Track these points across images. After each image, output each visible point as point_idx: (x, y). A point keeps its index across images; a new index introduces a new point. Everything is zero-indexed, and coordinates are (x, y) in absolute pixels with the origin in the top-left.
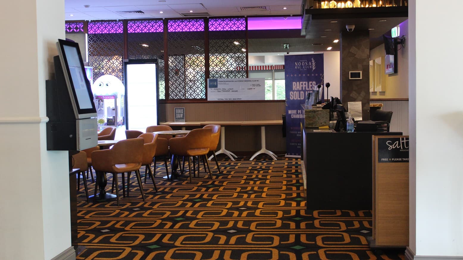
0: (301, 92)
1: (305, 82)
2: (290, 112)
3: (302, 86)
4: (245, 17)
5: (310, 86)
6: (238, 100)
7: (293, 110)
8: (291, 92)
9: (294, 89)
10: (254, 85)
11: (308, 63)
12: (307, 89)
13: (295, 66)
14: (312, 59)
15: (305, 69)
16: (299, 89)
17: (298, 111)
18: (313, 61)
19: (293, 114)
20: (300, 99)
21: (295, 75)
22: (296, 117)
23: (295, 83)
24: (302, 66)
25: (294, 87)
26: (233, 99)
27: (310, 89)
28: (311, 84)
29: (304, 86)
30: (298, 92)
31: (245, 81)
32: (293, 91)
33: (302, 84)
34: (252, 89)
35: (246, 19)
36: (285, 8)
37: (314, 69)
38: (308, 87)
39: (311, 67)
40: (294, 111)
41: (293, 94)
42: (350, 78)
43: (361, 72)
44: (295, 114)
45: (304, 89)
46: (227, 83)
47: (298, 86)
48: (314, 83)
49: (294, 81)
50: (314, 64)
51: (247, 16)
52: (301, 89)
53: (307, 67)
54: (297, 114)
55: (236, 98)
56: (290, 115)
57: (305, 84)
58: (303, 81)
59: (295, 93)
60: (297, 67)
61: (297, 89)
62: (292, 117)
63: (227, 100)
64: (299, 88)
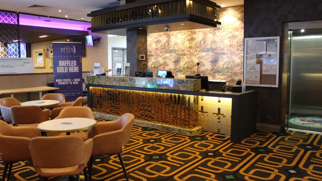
0: (65, 67)
1: (68, 61)
2: (57, 81)
3: (66, 63)
4: (17, 13)
5: (72, 63)
6: (14, 73)
7: (59, 79)
8: (58, 68)
9: (60, 66)
10: (25, 63)
11: (71, 49)
12: (70, 65)
13: (61, 50)
14: (74, 46)
15: (69, 52)
16: (64, 66)
17: (64, 79)
18: (74, 48)
19: (60, 82)
20: (64, 72)
21: (61, 56)
22: (62, 84)
23: (61, 61)
24: (66, 50)
25: (60, 64)
26: (11, 73)
27: (72, 65)
28: (73, 62)
29: (68, 63)
30: (63, 67)
31: (18, 60)
32: (60, 67)
33: (66, 62)
34: (24, 65)
35: (18, 15)
36: (60, 11)
37: (75, 52)
38: (71, 64)
39: (72, 51)
40: (61, 80)
41: (59, 69)
42: (140, 59)
43: (144, 55)
44: (61, 82)
45: (67, 65)
46: (5, 61)
47: (63, 64)
48: (75, 62)
49: (60, 60)
50: (75, 49)
51: (19, 12)
52: (65, 65)
53: (70, 51)
54: (62, 82)
55: (13, 72)
56: (57, 83)
57: (69, 62)
58: (67, 60)
59: (61, 68)
60: (62, 51)
61: (62, 66)
62: (59, 84)
63: (6, 74)
64: (64, 64)
